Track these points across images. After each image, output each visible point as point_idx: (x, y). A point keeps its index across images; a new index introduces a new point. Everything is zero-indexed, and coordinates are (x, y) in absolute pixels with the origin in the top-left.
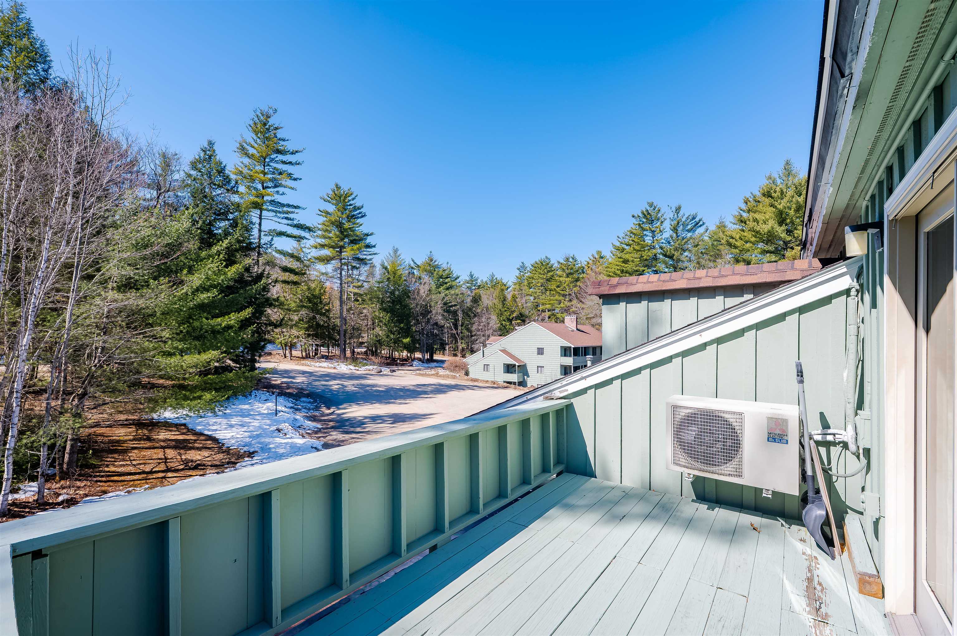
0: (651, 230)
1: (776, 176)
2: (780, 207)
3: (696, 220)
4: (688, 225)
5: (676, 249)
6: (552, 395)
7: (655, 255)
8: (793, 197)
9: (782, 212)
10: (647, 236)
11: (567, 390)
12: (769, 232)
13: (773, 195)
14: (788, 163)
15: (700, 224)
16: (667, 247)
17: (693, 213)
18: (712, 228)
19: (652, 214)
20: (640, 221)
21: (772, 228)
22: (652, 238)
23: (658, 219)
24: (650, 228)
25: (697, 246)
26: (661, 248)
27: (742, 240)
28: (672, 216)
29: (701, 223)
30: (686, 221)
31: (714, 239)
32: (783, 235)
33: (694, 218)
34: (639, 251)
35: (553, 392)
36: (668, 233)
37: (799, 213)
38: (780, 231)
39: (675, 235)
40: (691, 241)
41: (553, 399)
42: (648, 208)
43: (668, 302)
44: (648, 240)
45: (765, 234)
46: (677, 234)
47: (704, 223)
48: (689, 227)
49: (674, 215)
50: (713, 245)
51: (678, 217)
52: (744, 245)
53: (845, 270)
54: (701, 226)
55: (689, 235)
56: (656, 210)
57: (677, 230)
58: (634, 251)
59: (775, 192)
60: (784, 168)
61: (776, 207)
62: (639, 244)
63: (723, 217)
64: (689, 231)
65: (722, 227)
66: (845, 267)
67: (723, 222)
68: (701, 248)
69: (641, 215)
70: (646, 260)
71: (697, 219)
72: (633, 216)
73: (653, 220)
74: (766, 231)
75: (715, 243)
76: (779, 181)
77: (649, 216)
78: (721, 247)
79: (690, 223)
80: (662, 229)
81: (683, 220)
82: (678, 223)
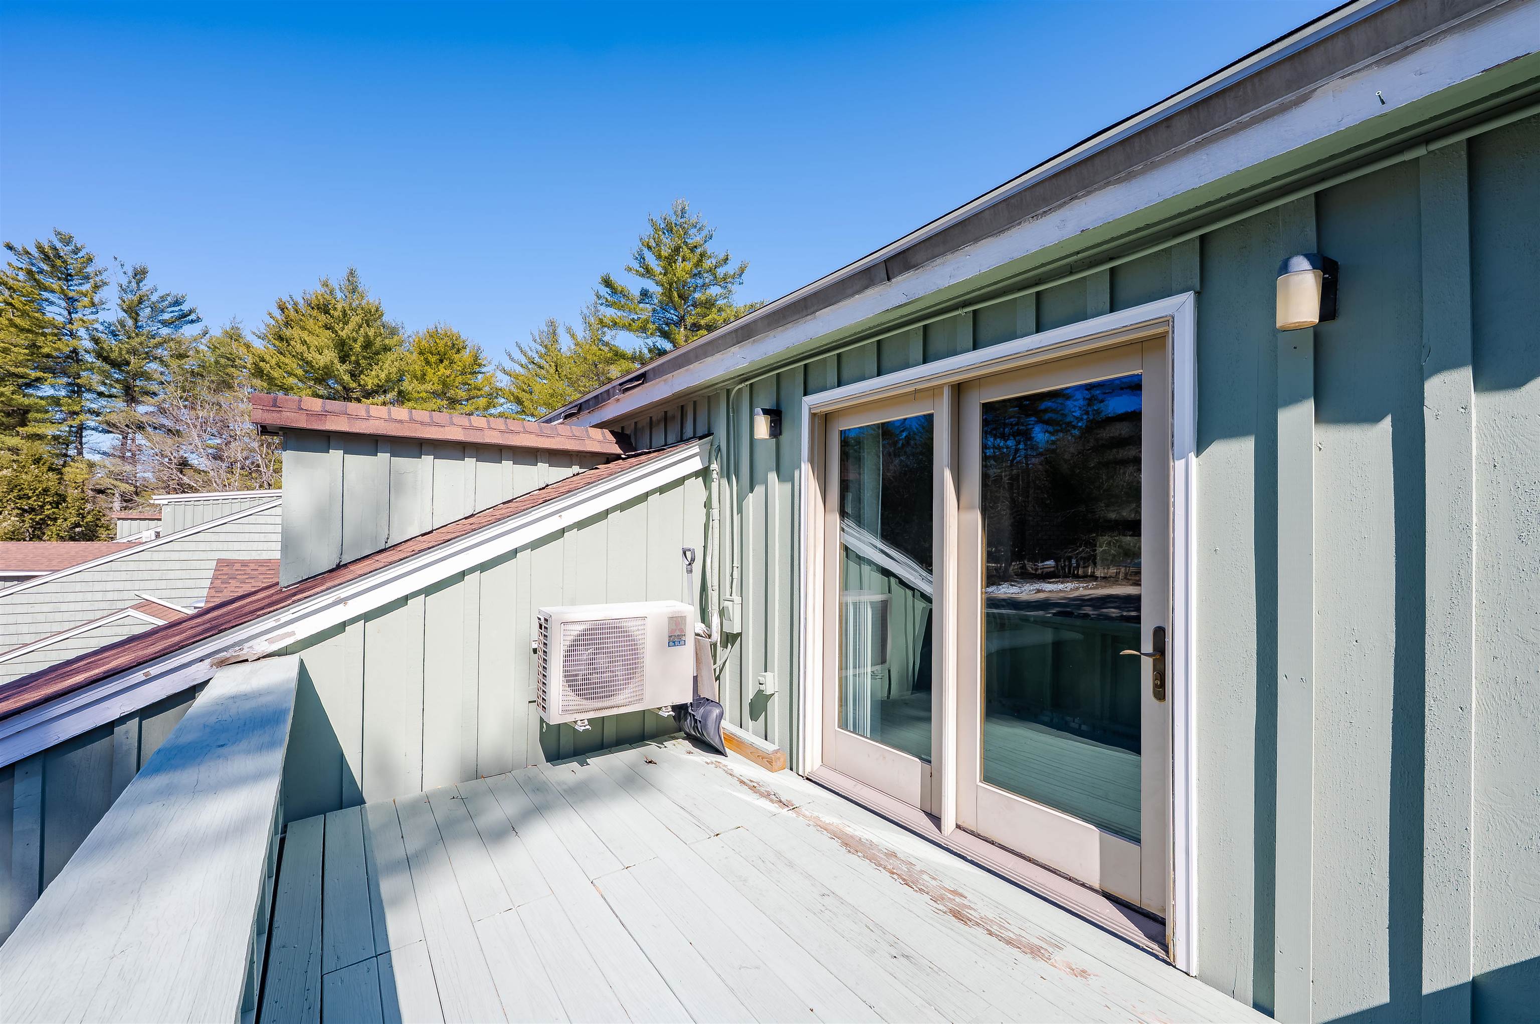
0: (66, 295)
1: (337, 287)
2: (343, 334)
3: (182, 307)
4: (163, 311)
5: (134, 352)
6: (244, 652)
7: (75, 351)
8: (360, 326)
9: (344, 342)
10: (52, 303)
11: (293, 633)
12: (326, 367)
13: (332, 312)
14: (352, 273)
15: (190, 318)
16: (110, 343)
17: (176, 291)
18: (216, 332)
19: (70, 261)
20: (33, 264)
21: (332, 363)
22: (66, 313)
23: (87, 278)
24: (61, 288)
25: (181, 356)
26: (96, 341)
27: (280, 367)
28: (125, 283)
29: (193, 317)
30: (158, 302)
31: (218, 352)
32: (347, 378)
33: (177, 303)
34: (29, 331)
35: (246, 645)
36: (112, 314)
37: (366, 352)
38: (342, 369)
39: (130, 323)
40: (172, 344)
41: (247, 660)
42: (59, 245)
43: (428, 459)
44: (56, 312)
45: (319, 369)
46: (136, 321)
47: (198, 320)
48: (166, 316)
49: (130, 282)
50: (217, 362)
51: (139, 288)
52: (284, 377)
53: (698, 450)
54: (192, 322)
55: (165, 331)
56: (80, 255)
57: (138, 315)
58: (12, 329)
59: (335, 309)
60: (347, 278)
61: (337, 332)
62: (24, 314)
63: (238, 320)
64: (165, 323)
65: (234, 336)
66: (698, 446)
67: (238, 329)
68: (190, 363)
69: (34, 252)
70: (48, 356)
71: (185, 307)
72: (10, 248)
73: (70, 275)
74: (322, 364)
75: (223, 361)
76: (339, 295)
77: (58, 263)
78: (233, 370)
79: (170, 309)
80: (96, 300)
81: (154, 298)
82: (140, 301)
